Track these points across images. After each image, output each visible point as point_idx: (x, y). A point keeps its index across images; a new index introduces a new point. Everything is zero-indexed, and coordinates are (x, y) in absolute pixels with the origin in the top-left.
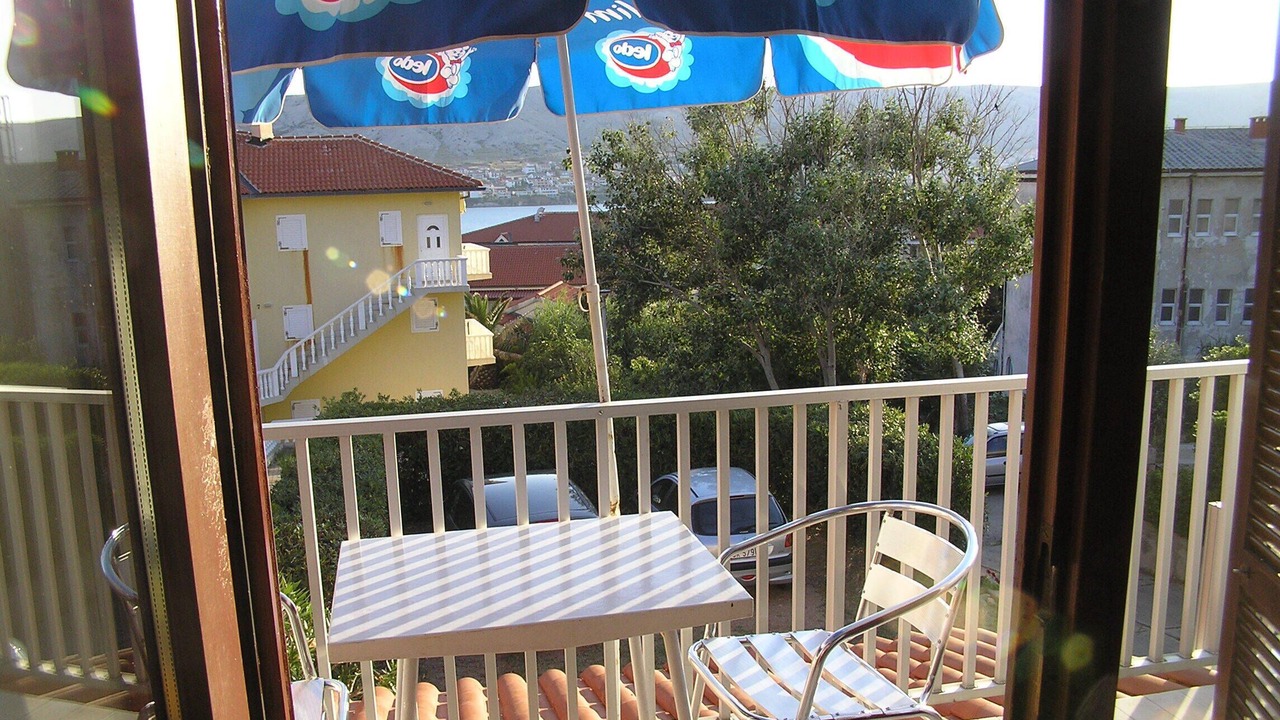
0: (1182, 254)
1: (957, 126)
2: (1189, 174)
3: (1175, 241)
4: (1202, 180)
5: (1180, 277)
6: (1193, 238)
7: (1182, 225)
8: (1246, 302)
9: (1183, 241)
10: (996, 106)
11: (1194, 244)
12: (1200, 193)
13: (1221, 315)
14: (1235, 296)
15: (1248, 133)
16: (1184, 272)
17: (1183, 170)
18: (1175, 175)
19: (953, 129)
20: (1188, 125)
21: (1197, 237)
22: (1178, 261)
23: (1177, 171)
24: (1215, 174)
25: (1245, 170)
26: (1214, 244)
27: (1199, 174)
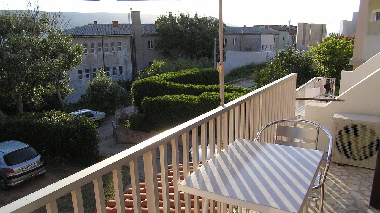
0: (103, 58)
1: (48, 21)
2: (102, 36)
3: (101, 55)
4: (104, 38)
5: (103, 64)
6: (105, 54)
7: (102, 50)
8: (120, 70)
9: (102, 54)
10: (59, 15)
11: (105, 55)
12: (105, 41)
13: (114, 74)
14: (117, 68)
15: (112, 25)
16: (104, 63)
17: (100, 35)
18: (98, 36)
19: (46, 22)
20: (98, 23)
21: (106, 53)
22: (102, 60)
23: (98, 35)
24: (107, 36)
25: (114, 35)
26: (110, 55)
27: (104, 36)
